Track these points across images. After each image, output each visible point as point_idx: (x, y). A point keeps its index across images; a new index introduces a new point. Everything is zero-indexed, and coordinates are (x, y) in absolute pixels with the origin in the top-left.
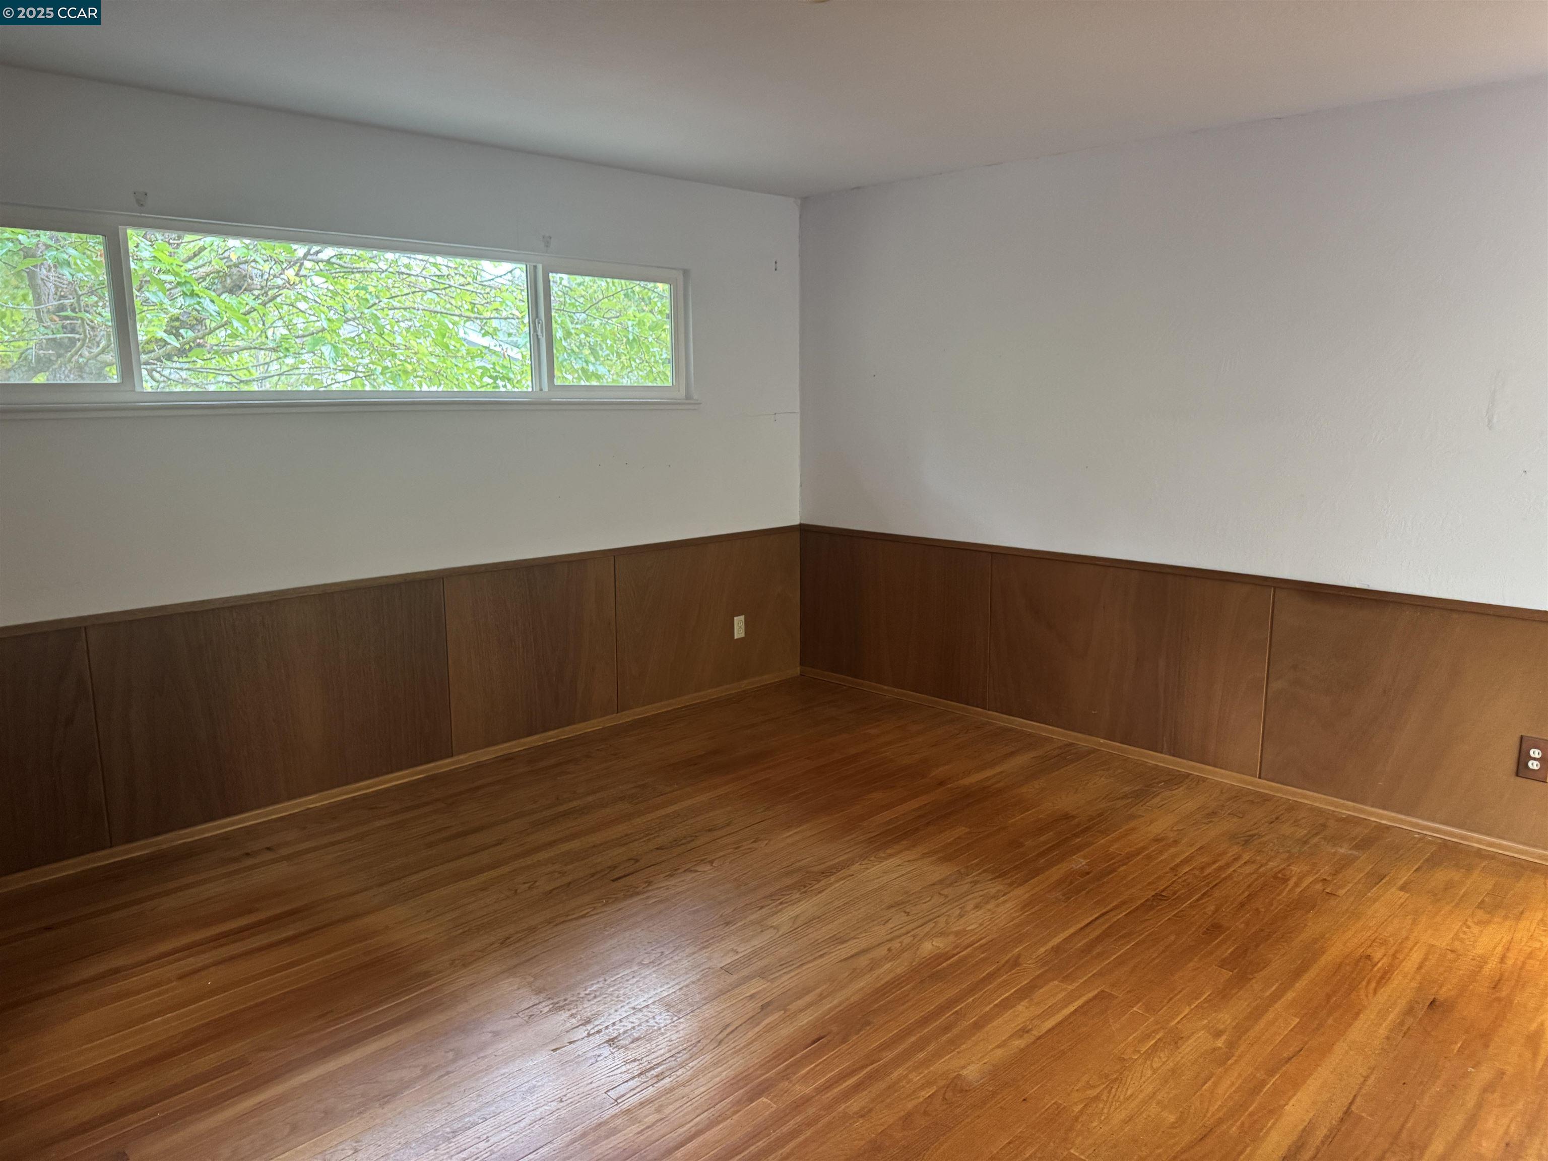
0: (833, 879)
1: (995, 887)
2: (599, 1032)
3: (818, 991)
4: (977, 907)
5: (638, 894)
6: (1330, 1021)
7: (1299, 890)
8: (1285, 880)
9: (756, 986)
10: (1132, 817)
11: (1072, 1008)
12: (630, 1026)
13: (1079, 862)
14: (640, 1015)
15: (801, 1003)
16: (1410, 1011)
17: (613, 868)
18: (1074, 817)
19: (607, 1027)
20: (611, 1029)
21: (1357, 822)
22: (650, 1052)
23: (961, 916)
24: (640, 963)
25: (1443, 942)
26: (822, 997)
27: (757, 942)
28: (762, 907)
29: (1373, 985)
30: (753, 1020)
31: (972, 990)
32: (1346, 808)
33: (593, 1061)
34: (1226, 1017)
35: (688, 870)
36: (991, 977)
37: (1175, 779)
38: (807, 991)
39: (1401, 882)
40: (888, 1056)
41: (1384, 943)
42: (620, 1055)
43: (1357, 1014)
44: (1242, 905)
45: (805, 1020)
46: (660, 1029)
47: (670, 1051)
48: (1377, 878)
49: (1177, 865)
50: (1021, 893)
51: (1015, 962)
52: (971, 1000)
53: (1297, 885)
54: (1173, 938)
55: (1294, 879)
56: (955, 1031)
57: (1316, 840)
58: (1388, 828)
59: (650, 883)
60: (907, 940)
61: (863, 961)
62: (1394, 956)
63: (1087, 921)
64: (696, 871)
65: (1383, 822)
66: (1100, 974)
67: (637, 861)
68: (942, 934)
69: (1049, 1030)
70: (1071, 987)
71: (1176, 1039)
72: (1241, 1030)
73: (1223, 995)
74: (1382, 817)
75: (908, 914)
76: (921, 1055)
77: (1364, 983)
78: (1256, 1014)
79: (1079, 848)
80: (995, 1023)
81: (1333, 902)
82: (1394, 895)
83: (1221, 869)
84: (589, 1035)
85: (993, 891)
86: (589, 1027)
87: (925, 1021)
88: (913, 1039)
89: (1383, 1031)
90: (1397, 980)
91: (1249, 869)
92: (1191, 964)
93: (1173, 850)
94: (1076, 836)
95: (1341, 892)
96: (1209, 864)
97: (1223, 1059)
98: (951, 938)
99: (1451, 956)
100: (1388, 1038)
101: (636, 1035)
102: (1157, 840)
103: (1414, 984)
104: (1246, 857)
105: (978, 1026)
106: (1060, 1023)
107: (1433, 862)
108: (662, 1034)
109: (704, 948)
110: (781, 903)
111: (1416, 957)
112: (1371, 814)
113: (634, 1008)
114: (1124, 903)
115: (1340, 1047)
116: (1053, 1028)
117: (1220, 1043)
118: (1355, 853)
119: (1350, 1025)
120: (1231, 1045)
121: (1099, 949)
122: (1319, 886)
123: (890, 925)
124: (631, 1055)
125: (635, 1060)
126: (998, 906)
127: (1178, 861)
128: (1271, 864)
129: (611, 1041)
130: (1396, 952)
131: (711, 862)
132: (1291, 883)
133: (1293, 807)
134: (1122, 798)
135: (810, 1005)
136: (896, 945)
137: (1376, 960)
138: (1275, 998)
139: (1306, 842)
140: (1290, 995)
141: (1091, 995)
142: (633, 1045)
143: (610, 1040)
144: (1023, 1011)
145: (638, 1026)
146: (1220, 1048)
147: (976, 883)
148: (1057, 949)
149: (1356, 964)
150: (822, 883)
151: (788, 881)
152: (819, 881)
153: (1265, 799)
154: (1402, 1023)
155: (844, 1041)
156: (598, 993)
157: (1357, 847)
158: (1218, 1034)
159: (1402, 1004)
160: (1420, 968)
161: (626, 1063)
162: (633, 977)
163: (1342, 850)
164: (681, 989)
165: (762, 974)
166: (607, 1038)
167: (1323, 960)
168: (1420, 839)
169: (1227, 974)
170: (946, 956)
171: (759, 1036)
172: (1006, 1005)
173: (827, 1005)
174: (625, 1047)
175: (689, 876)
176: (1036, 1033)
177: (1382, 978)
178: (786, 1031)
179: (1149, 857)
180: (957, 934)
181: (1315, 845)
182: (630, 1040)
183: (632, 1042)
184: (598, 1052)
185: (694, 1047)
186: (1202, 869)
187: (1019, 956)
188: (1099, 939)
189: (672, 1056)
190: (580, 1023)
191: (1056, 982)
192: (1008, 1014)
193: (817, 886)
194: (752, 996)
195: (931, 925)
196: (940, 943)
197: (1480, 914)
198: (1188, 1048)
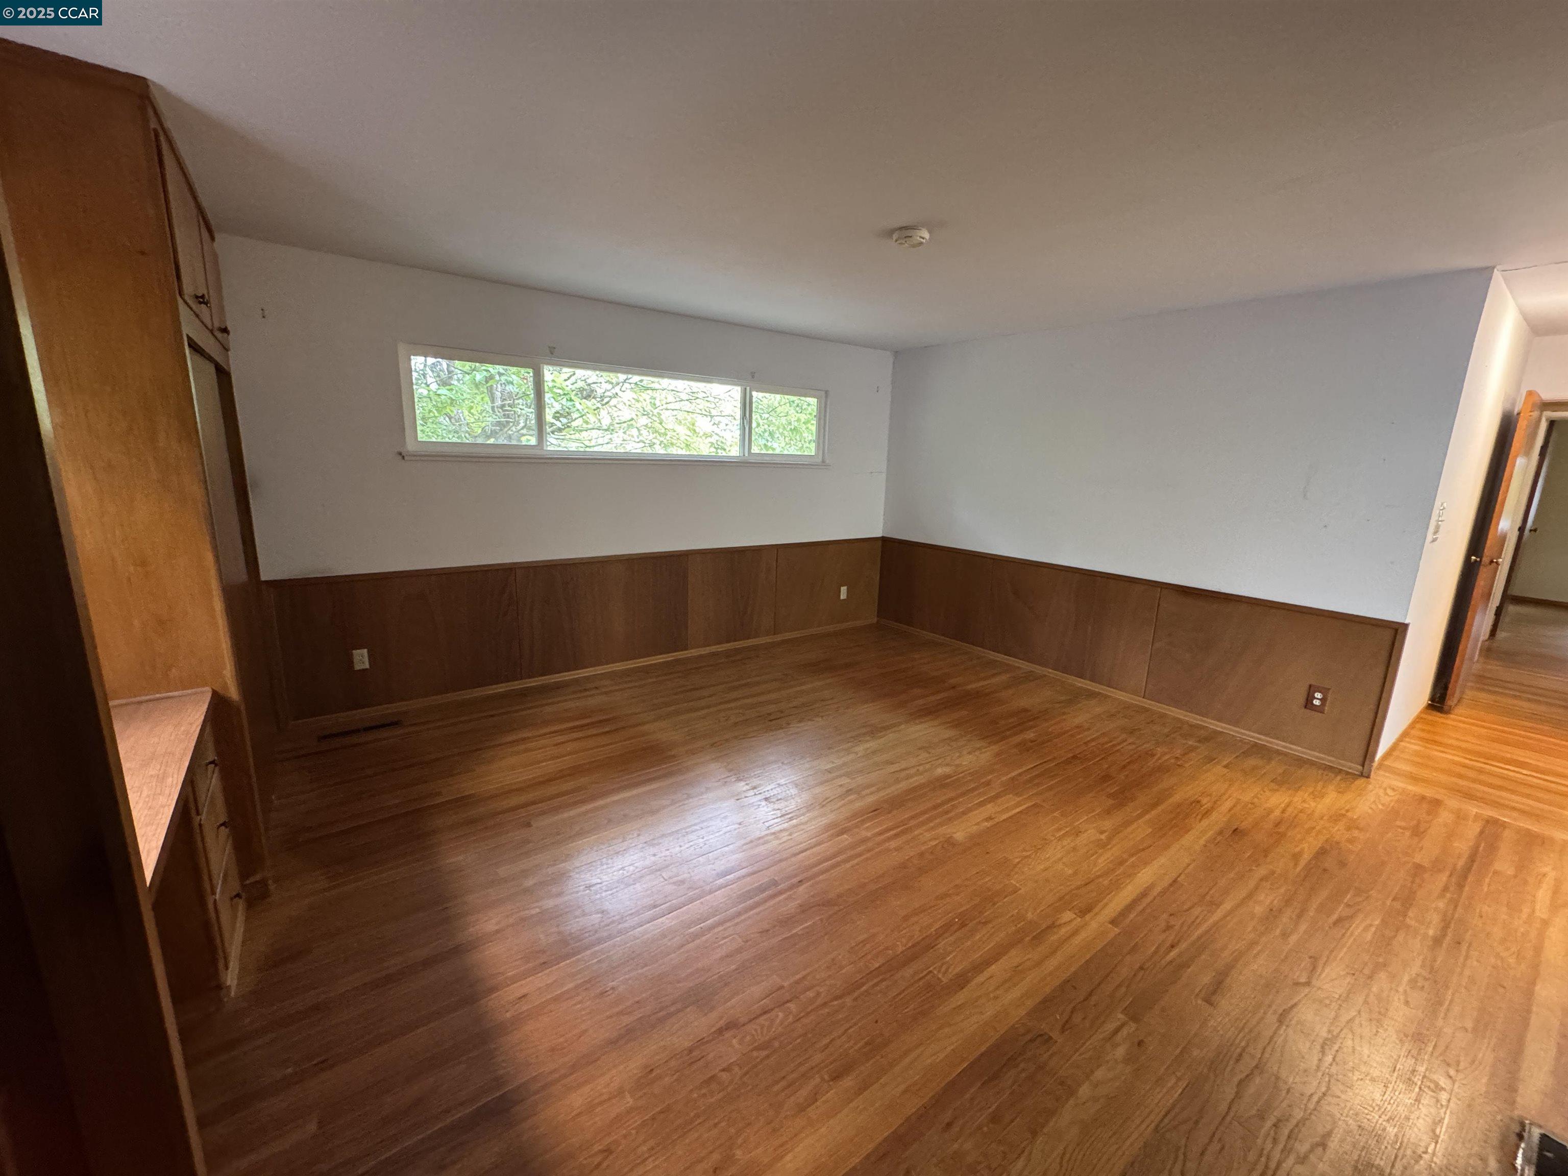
1: (978, 744)
2: (760, 793)
3: (877, 786)
4: (969, 753)
5: (782, 729)
6: (1171, 833)
8: (1153, 755)
9: (844, 780)
10: (1064, 714)
11: (1018, 810)
13: (1030, 735)
15: (868, 791)
16: (1221, 833)
18: (1030, 711)
19: (766, 791)
21: (1202, 729)
22: (787, 806)
23: (959, 757)
25: (1247, 797)
26: (879, 790)
27: (845, 759)
28: (849, 742)
29: (1199, 817)
30: (841, 797)
31: (963, 794)
32: (1194, 719)
33: (757, 807)
34: (1108, 824)
36: (974, 789)
38: (873, 786)
39: (1225, 763)
40: (914, 823)
41: (1210, 795)
42: (771, 806)
43: (1188, 831)
44: (1124, 767)
45: (869, 800)
46: (792, 798)
47: (796, 807)
48: (1210, 759)
49: (1089, 741)
50: (995, 748)
51: (988, 783)
52: (961, 800)
53: (1159, 759)
55: (1159, 755)
59: (788, 724)
60: (928, 766)
61: (903, 774)
62: (1215, 803)
63: (1031, 766)
65: (1218, 729)
66: (1036, 794)
68: (947, 765)
69: (1005, 820)
70: (1019, 799)
71: (1078, 833)
72: (1116, 831)
73: (1108, 812)
74: (1217, 726)
75: (929, 753)
76: (930, 824)
77: (1194, 815)
78: (1127, 824)
79: (1031, 727)
80: (974, 813)
81: (1181, 770)
82: (1219, 769)
83: (1114, 746)
84: (755, 795)
85: (978, 746)
86: (756, 791)
88: (928, 816)
89: (1202, 842)
90: (1214, 816)
91: (1131, 747)
92: (1091, 795)
93: (1086, 733)
94: (1030, 721)
95: (1187, 765)
96: (1107, 743)
97: (1103, 845)
98: (952, 768)
99: (1250, 805)
100: (1205, 846)
101: (779, 798)
102: (1077, 727)
103: (1225, 819)
104: (1130, 741)
106: (1010, 817)
107: (1246, 754)
108: (793, 800)
109: (818, 759)
111: (1228, 804)
112: (1210, 725)
113: (779, 784)
114: (1054, 758)
115: (1175, 848)
116: (1008, 818)
117: (1103, 837)
118: (1199, 745)
119: (1182, 836)
120: (1110, 839)
121: (1036, 781)
122: (1173, 761)
123: (919, 758)
124: (776, 806)
125: (778, 810)
126: (981, 753)
127: (1089, 739)
130: (1217, 800)
132: (1156, 757)
133: (1162, 716)
135: (871, 793)
136: (921, 768)
137: (1203, 804)
138: (1140, 816)
139: (1169, 737)
140: (1147, 817)
141: (1030, 805)
142: (778, 802)
144: (990, 809)
145: (781, 793)
146: (1102, 840)
147: (969, 741)
148: (1013, 779)
149: (1192, 804)
153: (1146, 710)
154: (1215, 839)
155: (889, 813)
157: (1199, 741)
158: (1102, 833)
159: (1217, 828)
160: (1231, 810)
161: (774, 810)
163: (1190, 743)
164: (804, 777)
165: (848, 775)
166: (765, 797)
167: (1171, 800)
168: (1241, 741)
169: (1111, 802)
170: (949, 776)
171: (844, 805)
172: (981, 804)
173: (882, 794)
174: (774, 802)
176: (997, 820)
177: (1205, 813)
178: (858, 805)
179: (1072, 736)
180: (957, 766)
181: (1174, 738)
183: (777, 800)
184: (759, 803)
185: (809, 807)
187: (990, 781)
188: (1037, 776)
189: (797, 810)
191: (1011, 796)
194: (841, 786)
195: (942, 760)
196: (947, 770)
197: (1273, 785)
198: (1083, 839)
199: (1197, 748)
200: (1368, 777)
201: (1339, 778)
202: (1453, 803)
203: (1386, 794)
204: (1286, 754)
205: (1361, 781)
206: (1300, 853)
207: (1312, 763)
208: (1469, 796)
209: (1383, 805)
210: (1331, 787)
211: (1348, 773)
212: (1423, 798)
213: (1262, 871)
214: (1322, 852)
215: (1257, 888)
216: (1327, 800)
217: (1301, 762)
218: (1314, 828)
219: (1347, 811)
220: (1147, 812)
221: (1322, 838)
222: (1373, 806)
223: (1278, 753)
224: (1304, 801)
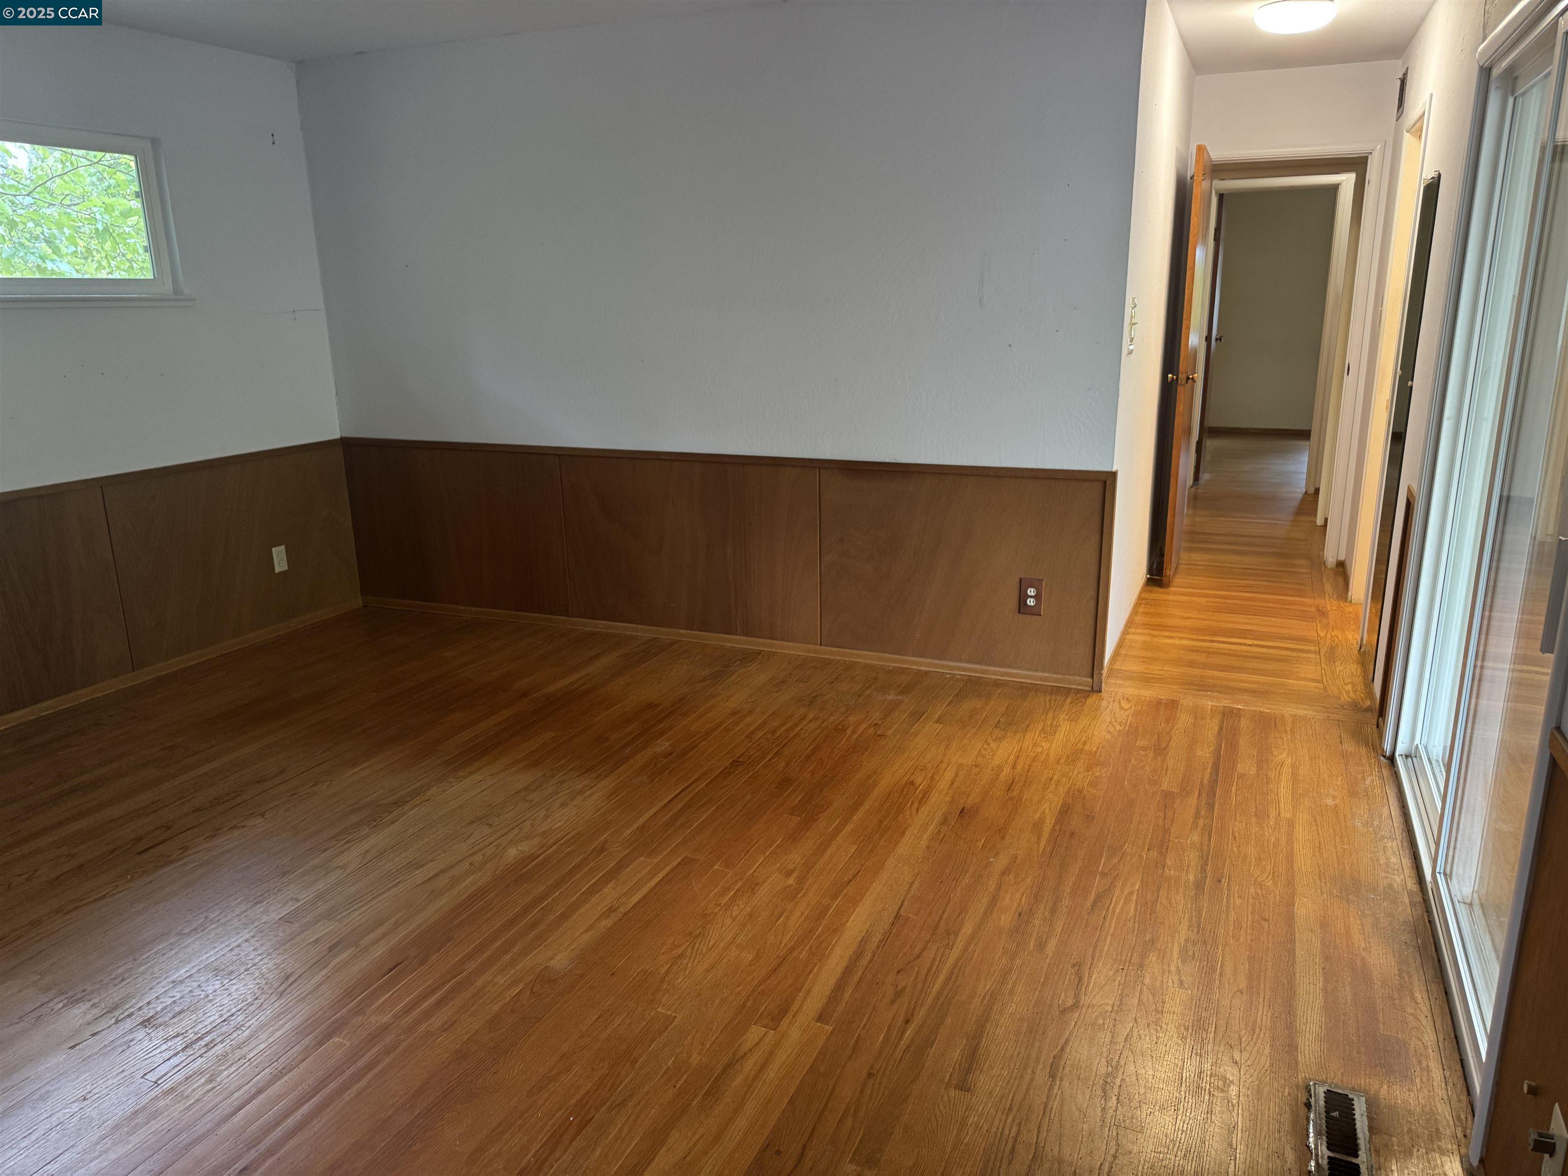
0: (406, 808)
1: (578, 785)
2: (129, 1016)
3: (393, 920)
4: (563, 805)
5: (172, 862)
6: (882, 842)
7: (855, 736)
8: (844, 730)
9: (323, 929)
10: (711, 696)
11: (656, 880)
12: (170, 1001)
13: (662, 745)
14: (182, 987)
15: (374, 935)
16: (945, 821)
17: (139, 839)
18: (657, 705)
19: (140, 1009)
20: (145, 1010)
21: (902, 671)
22: (196, 1023)
23: (546, 817)
24: (179, 934)
25: (969, 759)
26: (397, 925)
27: (321, 886)
28: (325, 850)
29: (916, 805)
30: (321, 963)
31: (558, 884)
32: (892, 661)
33: (124, 1047)
34: (795, 858)
35: (235, 827)
36: (578, 867)
37: (748, 657)
38: (380, 922)
39: (937, 716)
40: (472, 965)
41: (924, 769)
42: (161, 1033)
43: (904, 832)
44: (808, 757)
45: (379, 951)
46: (208, 996)
47: (221, 1016)
48: (917, 716)
49: (752, 732)
50: (608, 783)
51: (602, 849)
52: (557, 893)
53: (853, 732)
54: (748, 797)
55: (851, 728)
56: (541, 927)
57: (868, 692)
58: (926, 673)
59: (186, 849)
60: (489, 851)
61: (443, 881)
62: (932, 777)
63: (670, 798)
64: (244, 827)
65: (922, 668)
66: (683, 842)
67: (169, 828)
68: (527, 837)
69: (636, 905)
70: (655, 861)
71: (753, 886)
72: (808, 866)
73: (794, 837)
74: (920, 664)
75: (490, 826)
76: (507, 957)
77: (909, 805)
78: (821, 849)
79: (662, 733)
80: (583, 910)
81: (883, 742)
82: (931, 728)
83: (791, 729)
84: (117, 1022)
85: (579, 787)
86: (116, 1013)
87: (511, 923)
88: (498, 944)
89: (924, 842)
90: (934, 797)
91: (813, 726)
92: (765, 818)
93: (747, 720)
94: (660, 721)
95: (890, 732)
96: (780, 726)
97: (792, 895)
98: (537, 840)
99: (975, 770)
100: (928, 847)
101: (177, 1009)
102: (733, 714)
103: (948, 799)
104: (811, 716)
105: (564, 917)
106: (644, 897)
107: (961, 696)
108: (210, 1001)
109: (257, 903)
110: (347, 842)
111: (949, 776)
112: (912, 663)
113: (173, 982)
114: (705, 774)
115: (891, 862)
116: (639, 902)
117: (791, 881)
118: (900, 697)
119: (897, 843)
120: (801, 880)
121: (681, 820)
123: (470, 841)
124: (171, 1031)
125: (178, 1035)
126: (584, 800)
127: (752, 728)
128: (832, 719)
129: (147, 1023)
130: (934, 774)
131: (262, 815)
132: (849, 731)
133: (850, 666)
134: (701, 681)
135: (384, 935)
136: (479, 858)
137: (918, 784)
138: (837, 831)
139: (860, 696)
140: (849, 828)
141: (675, 863)
142: (175, 1020)
143: (144, 1021)
144: (610, 892)
145: (180, 998)
146: (791, 885)
147: (561, 783)
148: (642, 829)
149: (902, 791)
150: (395, 813)
151: (354, 818)
152: (391, 812)
153: (826, 663)
154: (938, 833)
155: (424, 961)
156: (126, 976)
157: (902, 693)
158: (789, 873)
159: (939, 816)
160: (952, 783)
161: (167, 1040)
162: (171, 949)
163: (889, 698)
164: (231, 950)
165: (329, 915)
166: (141, 1020)
167: (877, 792)
168: (951, 679)
169: (795, 820)
170: (533, 857)
171: (328, 978)
172: (594, 890)
173: (403, 932)
174: (165, 1024)
175: (236, 833)
176: (622, 910)
177: (922, 798)
178: (359, 965)
179: (726, 731)
180: (543, 834)
181: (869, 696)
182: (170, 1015)
183: (174, 1017)
184: (130, 1037)
185: (249, 1007)
186: (774, 732)
187: (606, 841)
188: (682, 811)
189: (224, 1021)
190: (105, 1011)
191: (642, 859)
192: (595, 899)
193: (389, 817)
194: (316, 941)
195: (516, 831)
196: (525, 847)
197: (997, 732)
198: (763, 891)
199: (901, 702)
200: (1100, 691)
201: (1069, 700)
202: (1187, 700)
203: (1122, 708)
204: (1006, 684)
205: (1092, 699)
206: (1041, 820)
207: (1036, 689)
208: (1202, 686)
209: (1120, 724)
210: (1063, 716)
211: (1079, 691)
212: (1159, 702)
213: (1001, 862)
214: (1065, 810)
215: (999, 887)
216: (1060, 735)
217: (1026, 690)
218: (1051, 779)
219: (1085, 743)
220: (846, 821)
221: (1062, 791)
222: (1111, 729)
223: (997, 684)
224: (1035, 745)
